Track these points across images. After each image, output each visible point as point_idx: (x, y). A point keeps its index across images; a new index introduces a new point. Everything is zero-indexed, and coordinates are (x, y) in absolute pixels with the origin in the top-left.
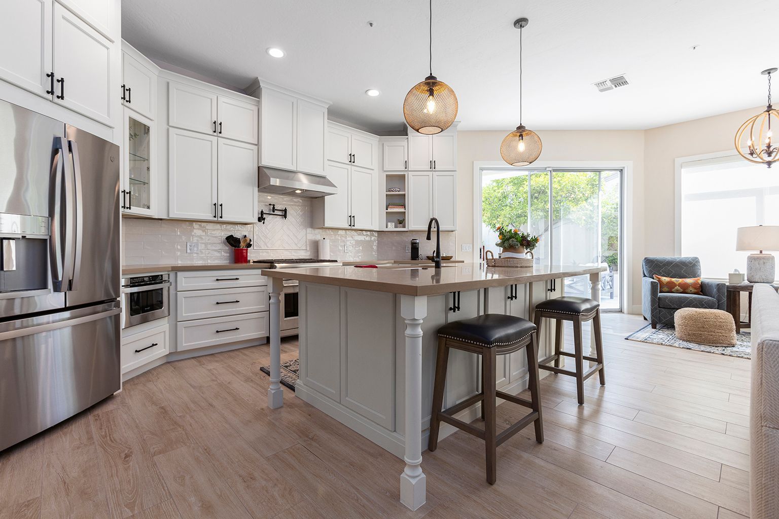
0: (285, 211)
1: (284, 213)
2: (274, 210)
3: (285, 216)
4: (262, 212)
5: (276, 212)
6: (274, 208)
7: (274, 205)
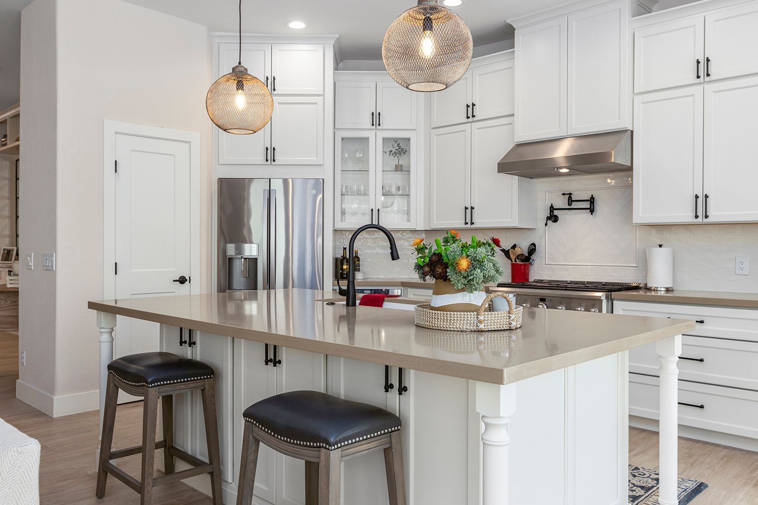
0: (592, 200)
1: (591, 205)
2: (570, 201)
3: (592, 210)
4: (552, 207)
5: (575, 205)
6: (570, 198)
7: (570, 194)
